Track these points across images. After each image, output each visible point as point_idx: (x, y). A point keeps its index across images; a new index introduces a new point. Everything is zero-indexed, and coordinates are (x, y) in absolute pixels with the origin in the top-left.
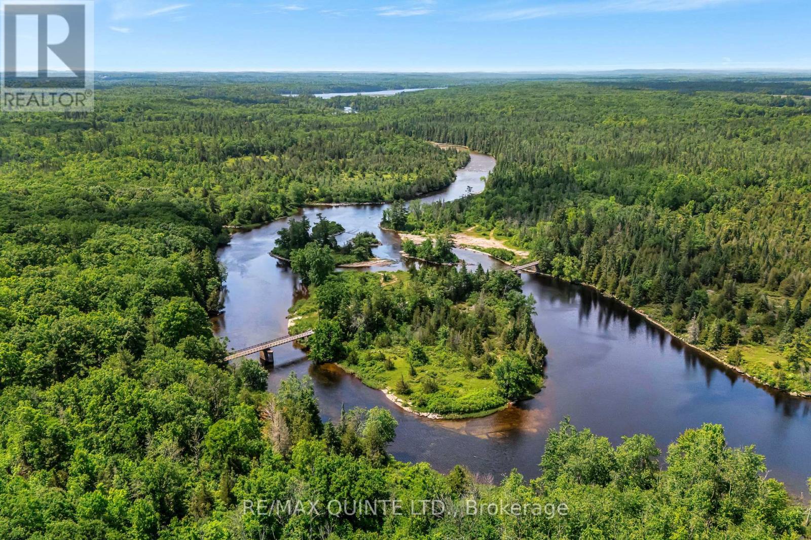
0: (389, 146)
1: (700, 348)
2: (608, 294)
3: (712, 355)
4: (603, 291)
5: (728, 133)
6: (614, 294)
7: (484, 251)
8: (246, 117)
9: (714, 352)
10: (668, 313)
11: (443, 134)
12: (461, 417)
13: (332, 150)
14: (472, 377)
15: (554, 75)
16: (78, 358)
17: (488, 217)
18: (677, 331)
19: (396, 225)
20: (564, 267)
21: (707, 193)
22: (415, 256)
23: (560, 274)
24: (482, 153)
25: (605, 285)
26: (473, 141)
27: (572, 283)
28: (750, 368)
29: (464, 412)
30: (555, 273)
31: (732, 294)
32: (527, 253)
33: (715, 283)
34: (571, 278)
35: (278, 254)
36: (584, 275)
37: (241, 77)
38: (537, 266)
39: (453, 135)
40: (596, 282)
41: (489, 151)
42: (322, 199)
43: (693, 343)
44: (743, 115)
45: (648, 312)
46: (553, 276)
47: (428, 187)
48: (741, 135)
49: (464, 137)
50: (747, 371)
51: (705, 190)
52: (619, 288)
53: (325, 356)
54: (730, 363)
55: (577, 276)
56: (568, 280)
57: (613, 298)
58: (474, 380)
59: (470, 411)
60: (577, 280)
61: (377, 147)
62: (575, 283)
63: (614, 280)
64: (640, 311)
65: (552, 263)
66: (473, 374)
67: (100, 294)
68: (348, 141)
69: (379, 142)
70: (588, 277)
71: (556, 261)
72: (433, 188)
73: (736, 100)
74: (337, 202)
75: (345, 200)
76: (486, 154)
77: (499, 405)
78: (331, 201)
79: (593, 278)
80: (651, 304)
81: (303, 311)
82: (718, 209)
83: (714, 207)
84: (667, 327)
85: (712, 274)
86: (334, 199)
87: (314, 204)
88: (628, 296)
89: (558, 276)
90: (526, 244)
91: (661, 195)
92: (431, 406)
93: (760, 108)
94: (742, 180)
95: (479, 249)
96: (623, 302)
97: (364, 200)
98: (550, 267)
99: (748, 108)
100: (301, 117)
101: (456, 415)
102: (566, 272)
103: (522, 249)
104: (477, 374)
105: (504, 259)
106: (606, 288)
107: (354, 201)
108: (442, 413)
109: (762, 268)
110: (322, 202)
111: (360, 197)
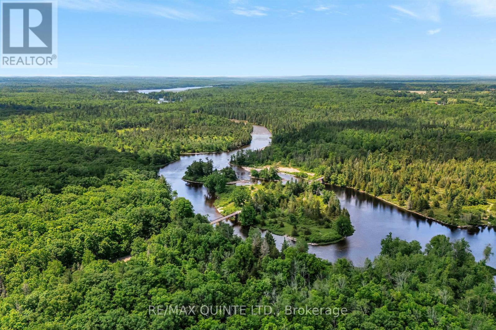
0: (207, 121)
1: (414, 211)
2: (361, 191)
3: (420, 214)
4: (358, 190)
5: (382, 112)
6: (364, 191)
7: (291, 174)
8: (107, 106)
9: (420, 212)
10: (394, 197)
11: (232, 114)
12: (326, 243)
13: (177, 124)
14: (322, 228)
15: (269, 79)
16: (151, 226)
17: (285, 157)
18: (401, 205)
19: (239, 163)
20: (337, 179)
21: (388, 143)
22: (258, 177)
23: (335, 183)
24: (257, 125)
25: (359, 187)
26: (251, 118)
27: (342, 187)
28: (439, 218)
29: (327, 242)
30: (332, 182)
31: (419, 188)
32: (313, 174)
33: (409, 183)
34: (341, 184)
35: (187, 179)
36: (347, 182)
37: (81, 80)
38: (322, 180)
39: (238, 115)
40: (354, 186)
41: (261, 123)
42: (190, 151)
43: (410, 209)
44: (384, 102)
45: (384, 198)
46: (331, 184)
47: (242, 143)
48: (388, 113)
49: (244, 116)
50: (437, 219)
51: (387, 141)
52: (367, 187)
53: (249, 223)
54: (429, 216)
55: (344, 183)
56: (340, 185)
57: (364, 193)
58: (323, 229)
59: (330, 241)
60: (344, 186)
61: (202, 122)
62: (343, 187)
63: (364, 184)
64: (380, 198)
65: (331, 178)
66: (322, 226)
67: (133, 199)
68: (183, 119)
69: (201, 119)
70: (349, 184)
71: (333, 176)
72: (244, 143)
73: (377, 94)
74: (198, 152)
75: (202, 151)
76: (259, 125)
77: (341, 238)
78: (194, 152)
79: (352, 184)
80: (384, 194)
81: (222, 205)
82: (396, 150)
83: (394, 149)
84: (395, 203)
85: (407, 180)
86: (196, 150)
87: (185, 154)
88: (372, 191)
89: (334, 184)
90: (311, 170)
91: (367, 144)
92: (312, 240)
93: (392, 98)
94: (402, 136)
95: (288, 173)
96: (370, 194)
97: (212, 150)
98: (329, 180)
99: (386, 98)
100: (142, 105)
101: (324, 243)
102: (339, 182)
103: (309, 172)
104: (324, 226)
105: (304, 177)
106: (360, 188)
107: (207, 152)
108: (318, 242)
109: (427, 176)
110: (189, 152)
111: (209, 149)
